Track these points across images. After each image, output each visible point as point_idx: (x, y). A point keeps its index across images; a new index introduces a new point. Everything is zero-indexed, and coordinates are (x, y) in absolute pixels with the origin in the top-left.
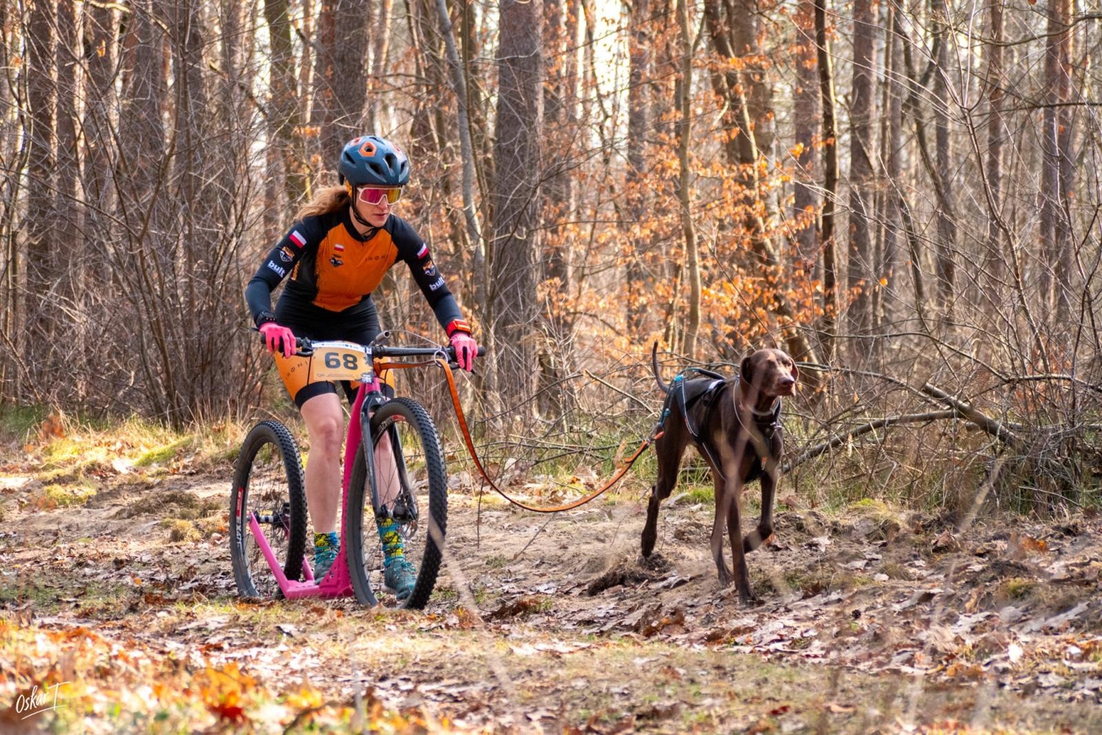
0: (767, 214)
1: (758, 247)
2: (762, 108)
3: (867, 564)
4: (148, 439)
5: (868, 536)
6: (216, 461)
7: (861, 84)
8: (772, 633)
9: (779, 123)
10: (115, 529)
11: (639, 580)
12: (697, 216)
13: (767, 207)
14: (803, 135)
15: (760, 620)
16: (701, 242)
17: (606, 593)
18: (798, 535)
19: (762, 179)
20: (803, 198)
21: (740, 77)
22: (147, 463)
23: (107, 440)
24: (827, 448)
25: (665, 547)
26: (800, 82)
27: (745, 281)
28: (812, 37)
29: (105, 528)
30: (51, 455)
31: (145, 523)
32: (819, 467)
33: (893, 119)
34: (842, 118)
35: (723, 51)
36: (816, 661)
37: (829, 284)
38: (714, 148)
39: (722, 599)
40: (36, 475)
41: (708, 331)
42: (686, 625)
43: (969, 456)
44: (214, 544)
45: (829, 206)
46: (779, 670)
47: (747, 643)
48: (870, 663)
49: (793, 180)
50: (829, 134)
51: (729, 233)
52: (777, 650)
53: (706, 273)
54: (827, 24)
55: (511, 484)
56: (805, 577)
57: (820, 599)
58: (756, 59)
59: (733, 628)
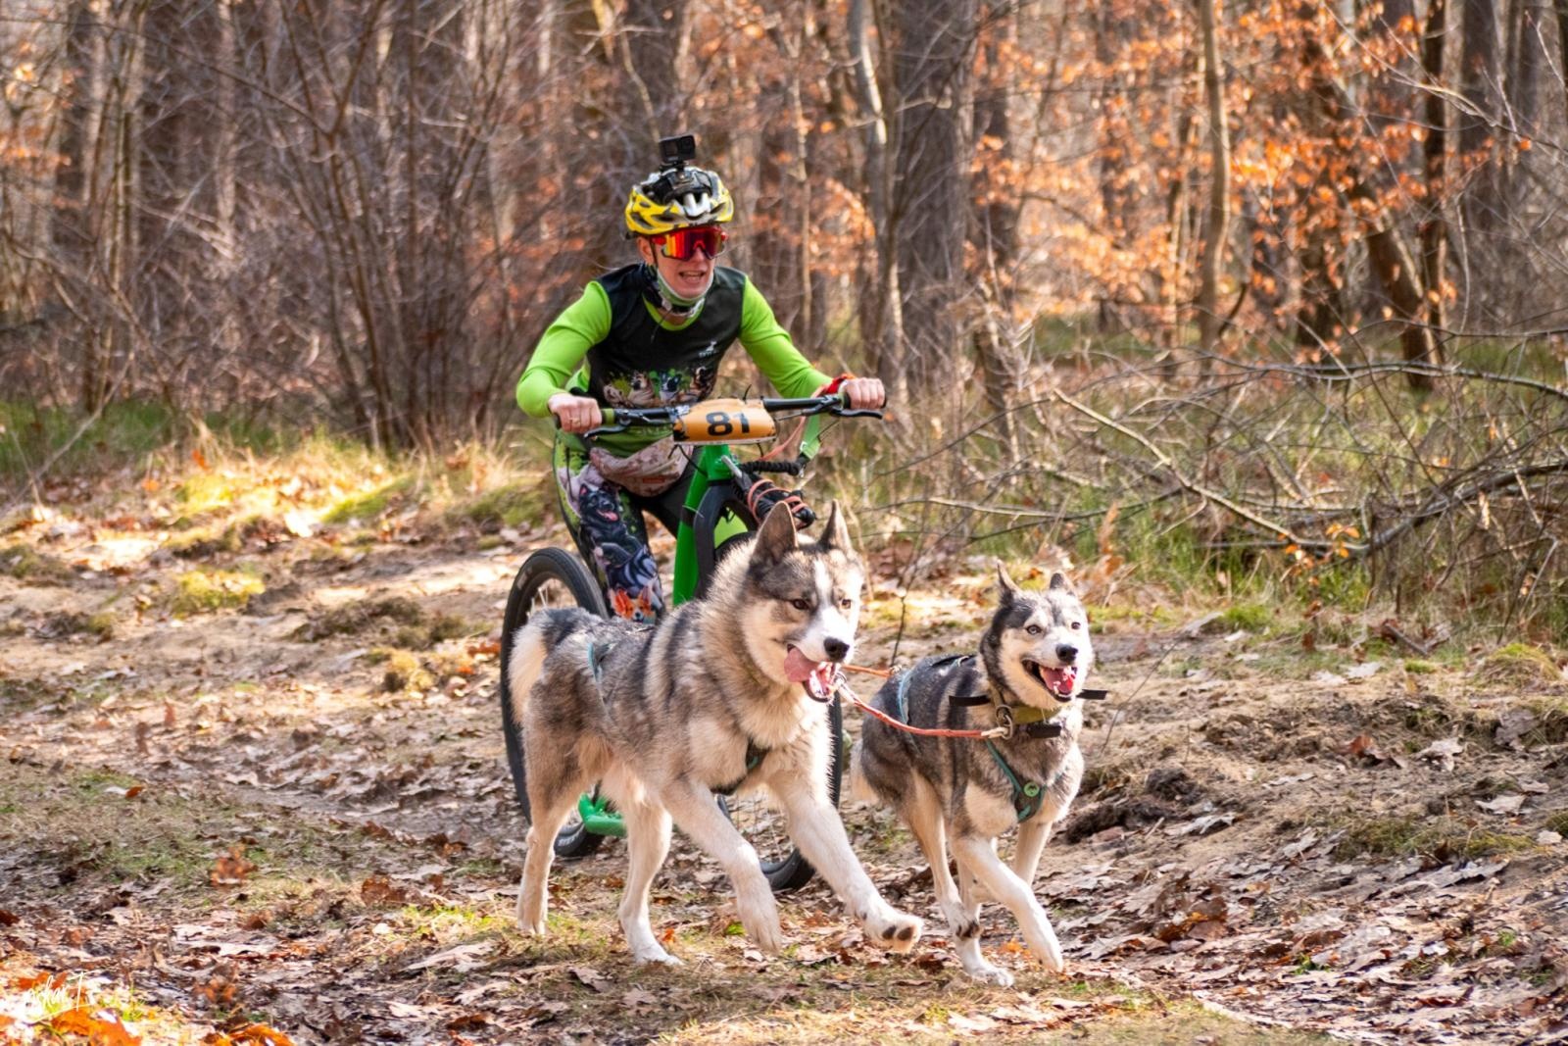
0: (1336, 31)
1: (1323, 89)
3: (1525, 804)
4: (343, 474)
5: (1522, 737)
6: (453, 521)
8: (1372, 945)
10: (294, 662)
11: (1150, 818)
12: (1225, 36)
13: (1336, 20)
15: (1351, 916)
17: (1096, 840)
18: (1409, 736)
22: (341, 517)
23: (276, 474)
25: (1191, 757)
27: (1300, 148)
29: (276, 659)
30: (186, 499)
31: (342, 653)
39: (1288, 864)
40: (163, 535)
42: (1230, 922)
44: (454, 696)
47: (1331, 965)
48: (1536, 1021)
52: (1381, 982)
55: (930, 578)
56: (1422, 829)
57: (1448, 874)
59: (1308, 932)
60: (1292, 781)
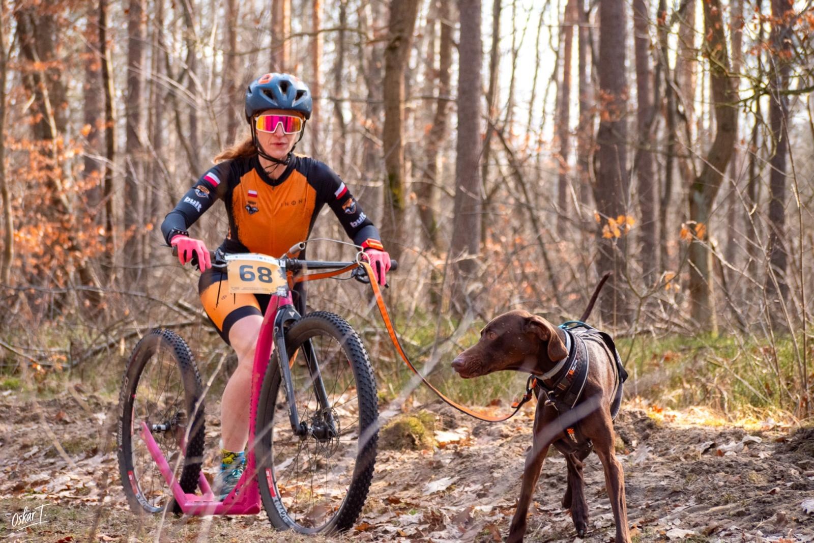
0: (63, 177)
1: (56, 202)
2: (59, 99)
7: (133, 82)
8: (62, 484)
9: (73, 111)
12: (11, 179)
13: (63, 173)
14: (90, 118)
15: (53, 475)
16: (14, 198)
19: (59, 152)
20: (91, 166)
21: (43, 78)
24: (105, 349)
26: (88, 81)
27: (46, 228)
28: (96, 47)
32: (99, 363)
33: (157, 108)
34: (119, 108)
35: (30, 58)
36: (94, 504)
37: (109, 228)
38: (24, 128)
39: (25, 460)
41: (19, 263)
43: (210, 353)
45: (109, 172)
46: (66, 511)
47: (43, 492)
49: (82, 153)
50: (109, 118)
51: (34, 191)
52: (65, 497)
53: (17, 221)
54: (108, 38)
56: (87, 443)
57: (97, 459)
58: (54, 64)
59: (32, 481)
60: (29, 429)
